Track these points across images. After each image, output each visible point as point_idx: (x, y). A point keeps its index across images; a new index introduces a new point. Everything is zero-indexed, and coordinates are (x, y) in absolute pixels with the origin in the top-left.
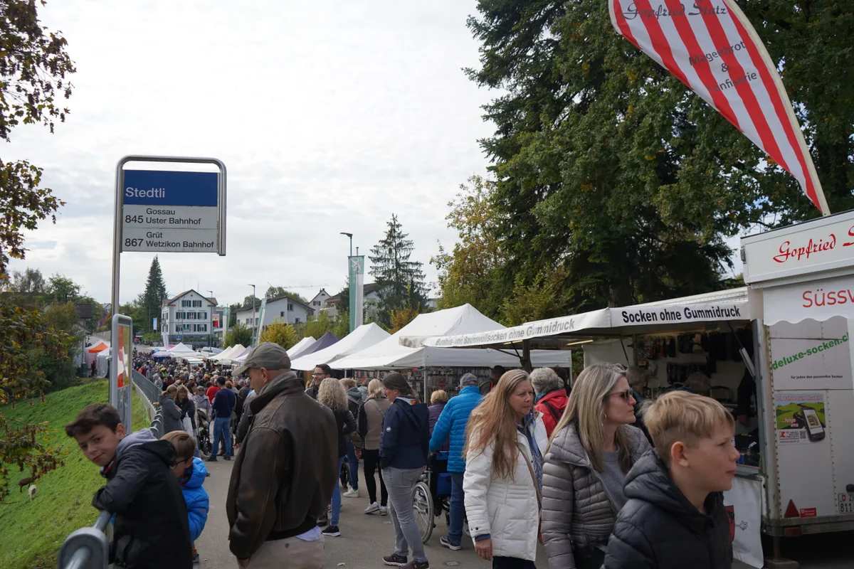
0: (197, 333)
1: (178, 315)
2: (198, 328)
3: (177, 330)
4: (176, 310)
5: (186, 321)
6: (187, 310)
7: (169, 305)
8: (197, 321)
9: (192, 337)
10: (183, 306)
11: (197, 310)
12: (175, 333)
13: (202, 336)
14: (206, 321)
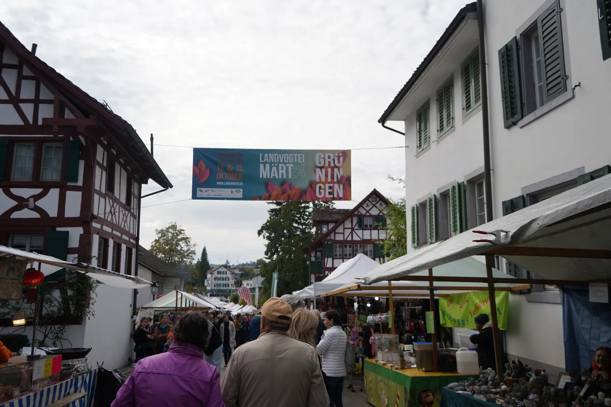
0: (224, 288)
1: (215, 279)
2: (225, 285)
3: (214, 287)
4: (214, 276)
5: (219, 282)
6: (219, 276)
7: (211, 273)
8: (224, 282)
9: (222, 290)
10: (218, 274)
11: (224, 276)
12: (213, 288)
13: (227, 290)
14: (229, 282)
